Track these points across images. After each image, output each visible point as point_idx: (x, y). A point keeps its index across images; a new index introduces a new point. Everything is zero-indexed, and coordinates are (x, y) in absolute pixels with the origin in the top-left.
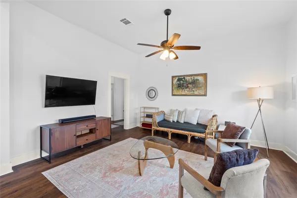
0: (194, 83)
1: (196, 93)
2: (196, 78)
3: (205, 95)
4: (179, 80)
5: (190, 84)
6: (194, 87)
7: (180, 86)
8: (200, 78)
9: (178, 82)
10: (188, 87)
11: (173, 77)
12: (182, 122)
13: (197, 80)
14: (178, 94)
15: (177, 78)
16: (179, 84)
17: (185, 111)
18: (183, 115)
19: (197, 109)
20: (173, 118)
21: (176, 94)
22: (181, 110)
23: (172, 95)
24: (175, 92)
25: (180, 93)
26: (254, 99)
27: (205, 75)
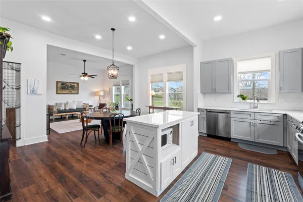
0: (72, 87)
1: (73, 92)
2: (73, 84)
3: (78, 94)
5: (70, 87)
6: (72, 89)
10: (68, 89)
11: (57, 82)
15: (61, 83)
16: (62, 87)
19: (74, 101)
20: (63, 108)
23: (57, 93)
24: (59, 92)
25: (63, 92)
26: (98, 95)
27: (78, 84)
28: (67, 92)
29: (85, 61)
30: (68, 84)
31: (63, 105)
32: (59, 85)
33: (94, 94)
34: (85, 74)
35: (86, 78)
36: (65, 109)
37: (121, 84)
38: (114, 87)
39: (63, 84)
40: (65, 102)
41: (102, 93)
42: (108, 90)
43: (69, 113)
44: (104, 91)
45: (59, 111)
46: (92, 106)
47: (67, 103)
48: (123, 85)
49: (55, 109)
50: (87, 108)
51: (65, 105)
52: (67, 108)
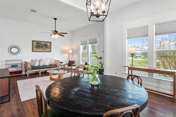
0: (46, 46)
1: (46, 51)
2: (46, 43)
3: (51, 52)
4: (37, 43)
5: (44, 46)
6: (46, 48)
7: (38, 47)
8: (49, 44)
9: (37, 45)
10: (42, 47)
11: (33, 41)
14: (37, 51)
15: (36, 42)
16: (37, 46)
18: (42, 62)
19: (47, 58)
20: (37, 64)
21: (35, 51)
23: (33, 51)
24: (34, 50)
26: (67, 53)
27: (50, 43)
28: (41, 50)
29: (55, 19)
30: (42, 43)
31: (38, 62)
32: (35, 43)
33: (64, 52)
34: (56, 32)
35: (57, 36)
36: (39, 66)
37: (88, 43)
38: (81, 46)
39: (38, 42)
40: (39, 59)
41: (71, 51)
42: (76, 49)
43: (42, 69)
44: (72, 49)
45: (33, 68)
46: (62, 63)
47: (42, 60)
48: (90, 44)
49: (29, 66)
50: (58, 65)
51: (40, 61)
52: (41, 65)
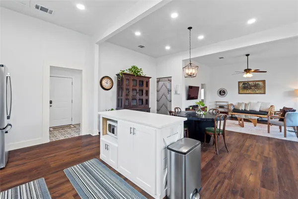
0: (256, 86)
1: (257, 92)
2: (257, 83)
3: (264, 93)
4: (243, 84)
5: (253, 86)
6: (256, 89)
8: (261, 83)
10: (251, 88)
11: (239, 82)
12: (248, 110)
13: (258, 84)
16: (244, 87)
17: (250, 103)
18: (249, 106)
19: (258, 102)
20: (242, 108)
22: (247, 102)
23: (239, 93)
24: (241, 92)
25: (245, 92)
27: (264, 81)
28: (250, 91)
30: (250, 83)
31: (243, 105)
32: (241, 85)
36: (245, 110)
51: (246, 105)
52: (248, 109)
